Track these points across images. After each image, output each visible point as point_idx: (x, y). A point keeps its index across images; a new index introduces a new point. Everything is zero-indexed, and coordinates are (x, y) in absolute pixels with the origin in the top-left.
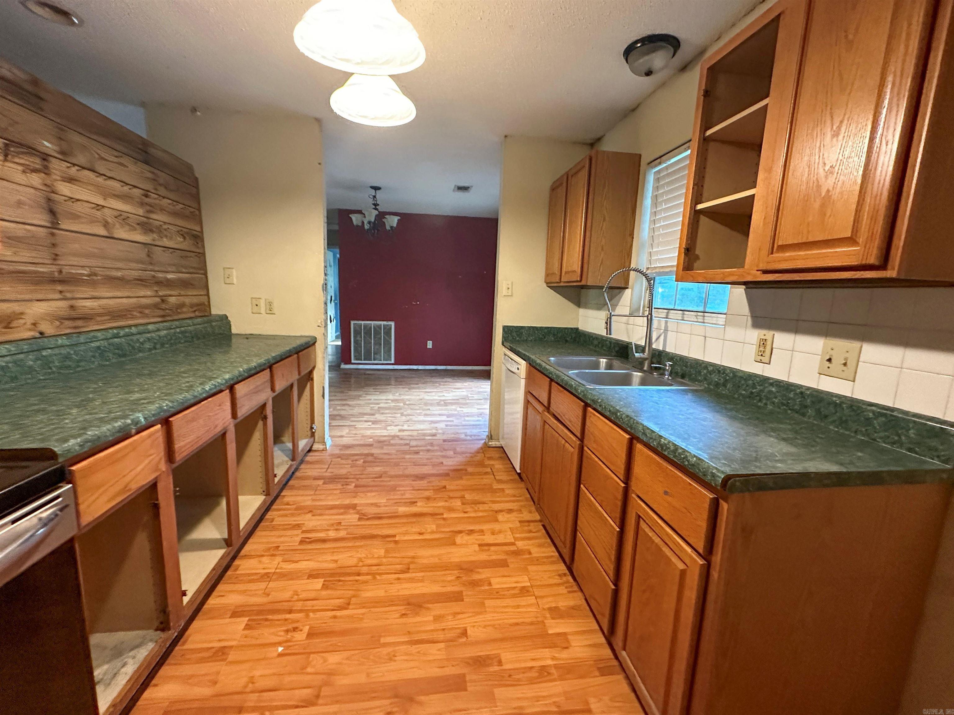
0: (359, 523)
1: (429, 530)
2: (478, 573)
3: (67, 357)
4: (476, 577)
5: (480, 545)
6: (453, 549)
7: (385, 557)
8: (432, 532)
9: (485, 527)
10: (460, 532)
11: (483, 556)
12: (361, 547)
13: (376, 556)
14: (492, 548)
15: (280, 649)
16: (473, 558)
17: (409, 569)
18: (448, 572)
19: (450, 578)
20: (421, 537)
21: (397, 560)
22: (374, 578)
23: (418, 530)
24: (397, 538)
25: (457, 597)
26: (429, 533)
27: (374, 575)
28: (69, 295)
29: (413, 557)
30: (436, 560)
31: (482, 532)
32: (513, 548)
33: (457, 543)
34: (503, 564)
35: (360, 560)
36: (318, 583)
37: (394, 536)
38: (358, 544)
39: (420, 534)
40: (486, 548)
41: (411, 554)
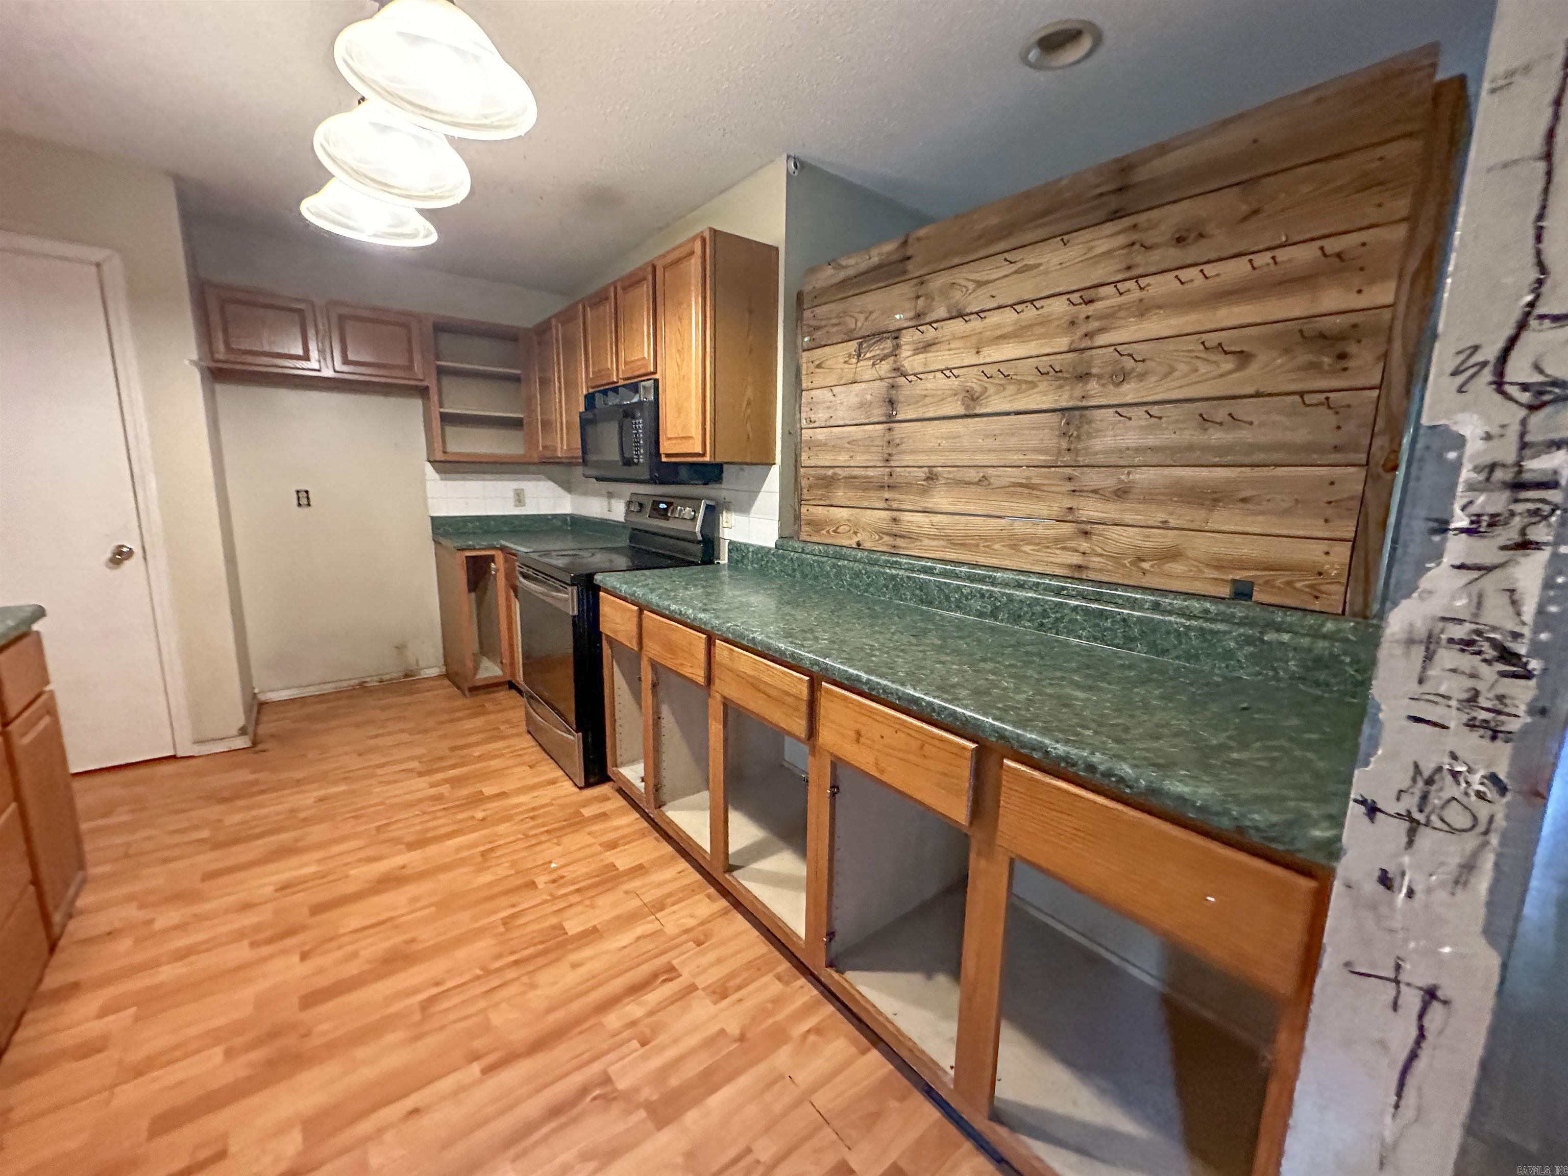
0: (596, 1068)
1: (389, 1137)
2: (252, 1066)
3: (857, 575)
4: (258, 1055)
7: (483, 1011)
8: (379, 1133)
11: (220, 1120)
12: (550, 1010)
13: (504, 1006)
15: (553, 865)
17: (423, 1010)
19: (325, 1027)
20: (409, 1103)
21: (452, 1016)
22: (483, 968)
23: (425, 1121)
24: (476, 1068)
25: (310, 1000)
26: (386, 1128)
27: (488, 973)
28: (895, 505)
29: (418, 1038)
30: (361, 1053)
33: (298, 1129)
34: (166, 1122)
35: (533, 986)
36: (573, 927)
37: (488, 1070)
38: (559, 1015)
39: (416, 1111)
41: (427, 1043)
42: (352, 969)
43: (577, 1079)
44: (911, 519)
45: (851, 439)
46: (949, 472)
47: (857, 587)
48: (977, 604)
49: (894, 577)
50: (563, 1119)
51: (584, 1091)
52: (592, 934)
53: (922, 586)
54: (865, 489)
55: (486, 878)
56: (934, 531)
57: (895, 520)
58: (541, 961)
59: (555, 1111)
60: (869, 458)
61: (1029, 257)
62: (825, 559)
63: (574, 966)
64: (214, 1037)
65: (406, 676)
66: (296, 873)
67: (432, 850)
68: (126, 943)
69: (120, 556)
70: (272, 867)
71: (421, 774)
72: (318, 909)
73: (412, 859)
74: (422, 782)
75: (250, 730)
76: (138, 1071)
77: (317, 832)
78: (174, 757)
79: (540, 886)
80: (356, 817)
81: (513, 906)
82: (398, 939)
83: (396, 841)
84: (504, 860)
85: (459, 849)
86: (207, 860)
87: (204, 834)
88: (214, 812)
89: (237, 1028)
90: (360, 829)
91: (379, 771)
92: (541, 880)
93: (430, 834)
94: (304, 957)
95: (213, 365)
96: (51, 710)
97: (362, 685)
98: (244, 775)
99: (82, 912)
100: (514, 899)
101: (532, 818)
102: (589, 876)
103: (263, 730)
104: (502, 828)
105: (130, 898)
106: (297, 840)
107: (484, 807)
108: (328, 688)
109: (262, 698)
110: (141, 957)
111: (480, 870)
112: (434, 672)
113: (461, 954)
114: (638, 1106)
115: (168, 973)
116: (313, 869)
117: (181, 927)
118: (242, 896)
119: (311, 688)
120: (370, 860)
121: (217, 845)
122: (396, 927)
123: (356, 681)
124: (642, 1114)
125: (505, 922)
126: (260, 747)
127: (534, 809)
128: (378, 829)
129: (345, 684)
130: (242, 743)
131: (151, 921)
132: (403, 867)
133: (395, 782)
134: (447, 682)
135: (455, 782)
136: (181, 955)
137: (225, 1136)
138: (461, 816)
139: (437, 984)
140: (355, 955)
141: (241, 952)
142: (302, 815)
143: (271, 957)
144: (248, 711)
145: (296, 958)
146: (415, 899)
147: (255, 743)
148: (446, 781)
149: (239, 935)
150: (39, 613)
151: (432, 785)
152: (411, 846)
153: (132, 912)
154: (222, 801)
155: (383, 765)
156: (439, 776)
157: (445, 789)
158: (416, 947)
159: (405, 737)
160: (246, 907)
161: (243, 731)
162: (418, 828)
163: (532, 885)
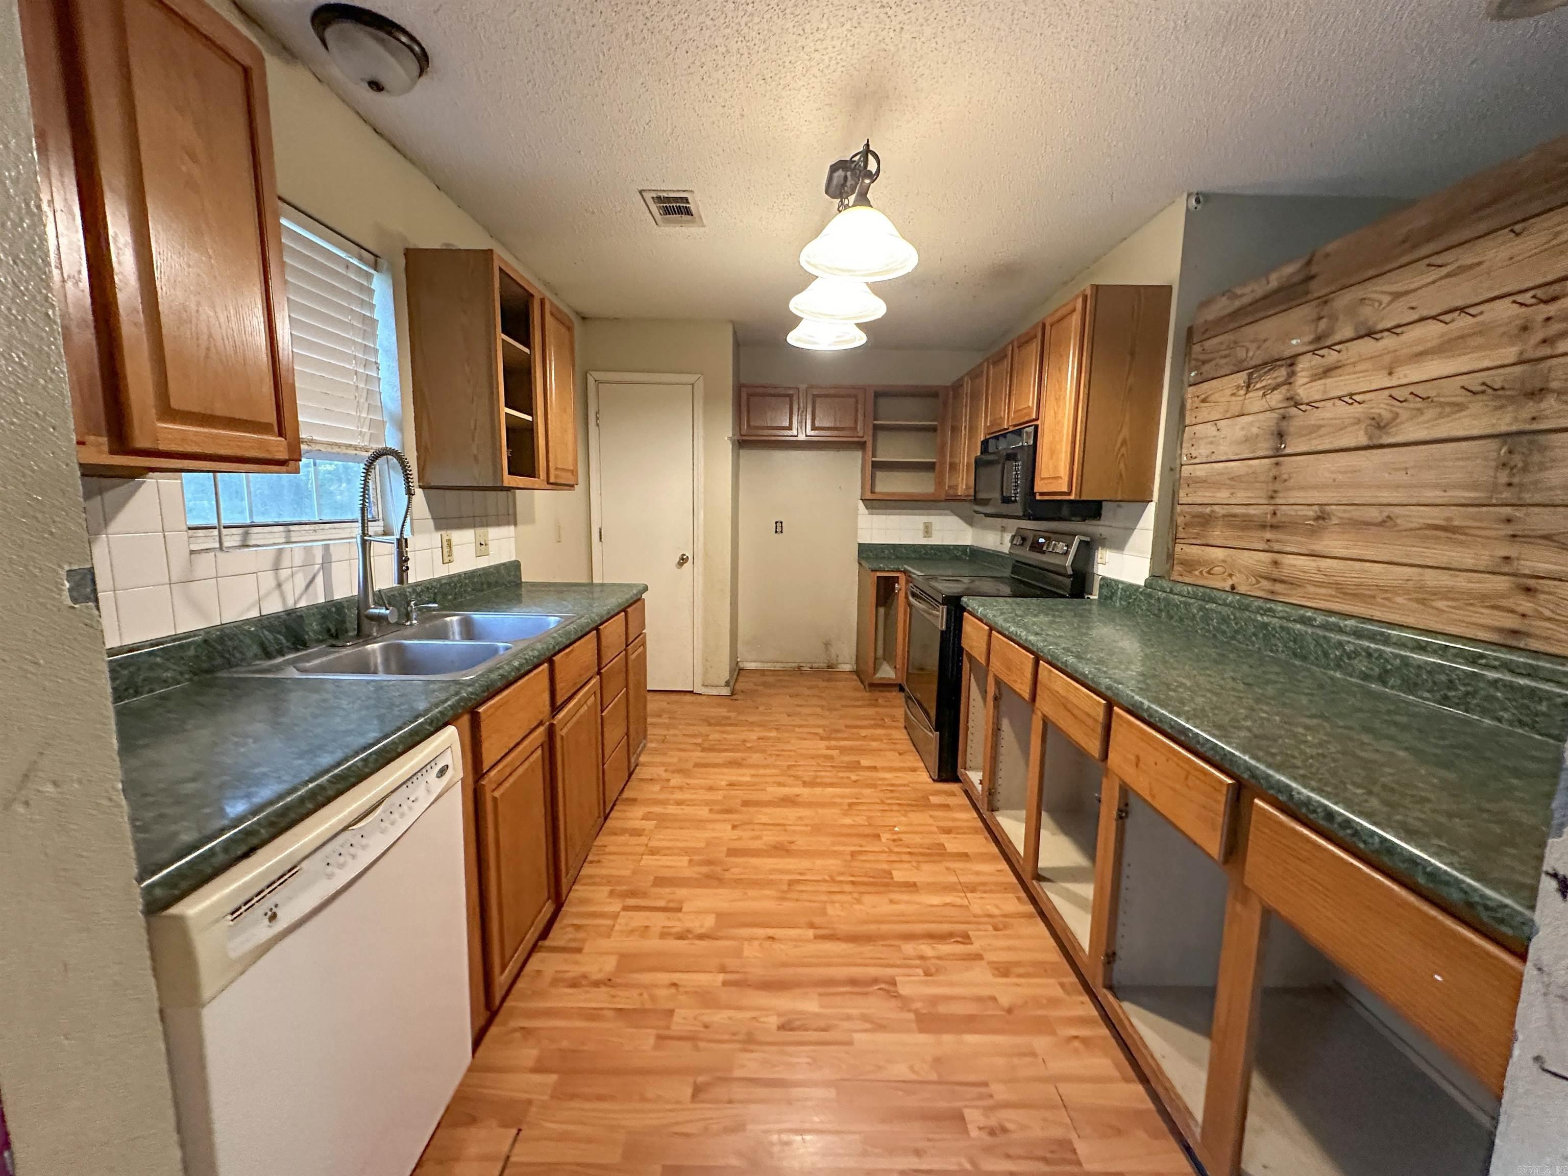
0: (889, 971)
1: (756, 943)
2: (700, 873)
3: (1225, 620)
4: (705, 869)
5: (679, 910)
6: (724, 906)
7: (825, 902)
8: (751, 939)
9: (653, 944)
10: (701, 937)
11: (682, 892)
12: (865, 922)
13: (837, 905)
14: (662, 903)
15: (896, 829)
16: (699, 891)
17: (789, 885)
18: (738, 877)
19: (737, 870)
20: (770, 932)
21: (805, 896)
22: (831, 877)
23: (776, 946)
24: (811, 933)
25: (732, 852)
26: (755, 939)
27: (833, 881)
28: (1277, 547)
29: (784, 899)
30: (751, 893)
31: (663, 935)
32: (631, 902)
33: (714, 915)
34: (660, 881)
35: (859, 901)
36: (899, 876)
37: (816, 937)
38: (873, 927)
39: (772, 938)
40: (671, 905)
41: (787, 905)
42: (756, 844)
43: (873, 972)
44: (1294, 562)
45: (1232, 475)
46: (1344, 511)
47: (1224, 632)
48: (1361, 665)
49: (1265, 625)
50: (856, 989)
51: (875, 981)
52: (912, 887)
53: (1298, 638)
54: (1245, 528)
55: (848, 821)
56: (1319, 578)
57: (1276, 563)
58: (870, 889)
59: (853, 982)
60: (1249, 494)
61: (1466, 257)
62: (1192, 601)
63: (892, 901)
64: (686, 851)
65: (829, 667)
66: (740, 779)
67: (818, 790)
68: (657, 788)
69: (683, 560)
70: (726, 770)
71: (822, 739)
72: (746, 803)
73: (805, 792)
74: (823, 744)
75: (732, 684)
76: (653, 852)
77: (756, 758)
78: (692, 692)
79: (884, 840)
80: (778, 755)
81: (861, 846)
82: (783, 838)
83: (796, 777)
84: (862, 813)
85: (835, 796)
86: (697, 755)
87: (699, 741)
88: (704, 729)
89: (696, 851)
90: (778, 763)
91: (797, 729)
92: (885, 837)
93: (818, 780)
94: (734, 827)
95: (740, 438)
96: (644, 644)
97: (799, 667)
98: (723, 712)
99: (643, 765)
100: (863, 842)
101: (892, 791)
102: (921, 846)
103: (739, 686)
104: (867, 791)
105: (663, 764)
106: (743, 759)
107: (861, 773)
108: (778, 666)
109: (741, 665)
110: (663, 796)
111: (845, 814)
112: (847, 668)
113: (819, 862)
114: (909, 1011)
115: (671, 809)
116: (748, 779)
117: (681, 788)
118: (709, 782)
119: (769, 665)
120: (780, 784)
121: (704, 750)
122: (785, 830)
123: (796, 665)
124: (911, 1016)
125: (853, 854)
126: (734, 697)
127: (893, 785)
128: (789, 767)
129: (790, 665)
130: (726, 691)
131: (668, 780)
132: (798, 796)
133: (805, 739)
134: (855, 677)
135: (843, 750)
136: (679, 803)
137: (681, 902)
138: (841, 775)
139: (801, 874)
140: (758, 838)
141: (703, 812)
142: (749, 745)
143: (717, 821)
144: (731, 672)
145: (730, 827)
146: (800, 818)
147: (733, 694)
148: (835, 748)
149: (707, 803)
150: (646, 589)
151: (828, 748)
152: (805, 784)
153: (660, 771)
154: (710, 724)
155: (800, 726)
156: (833, 743)
157: (835, 753)
158: (793, 847)
159: (818, 710)
160: (711, 789)
161: (727, 684)
162: (812, 773)
163: (878, 836)
